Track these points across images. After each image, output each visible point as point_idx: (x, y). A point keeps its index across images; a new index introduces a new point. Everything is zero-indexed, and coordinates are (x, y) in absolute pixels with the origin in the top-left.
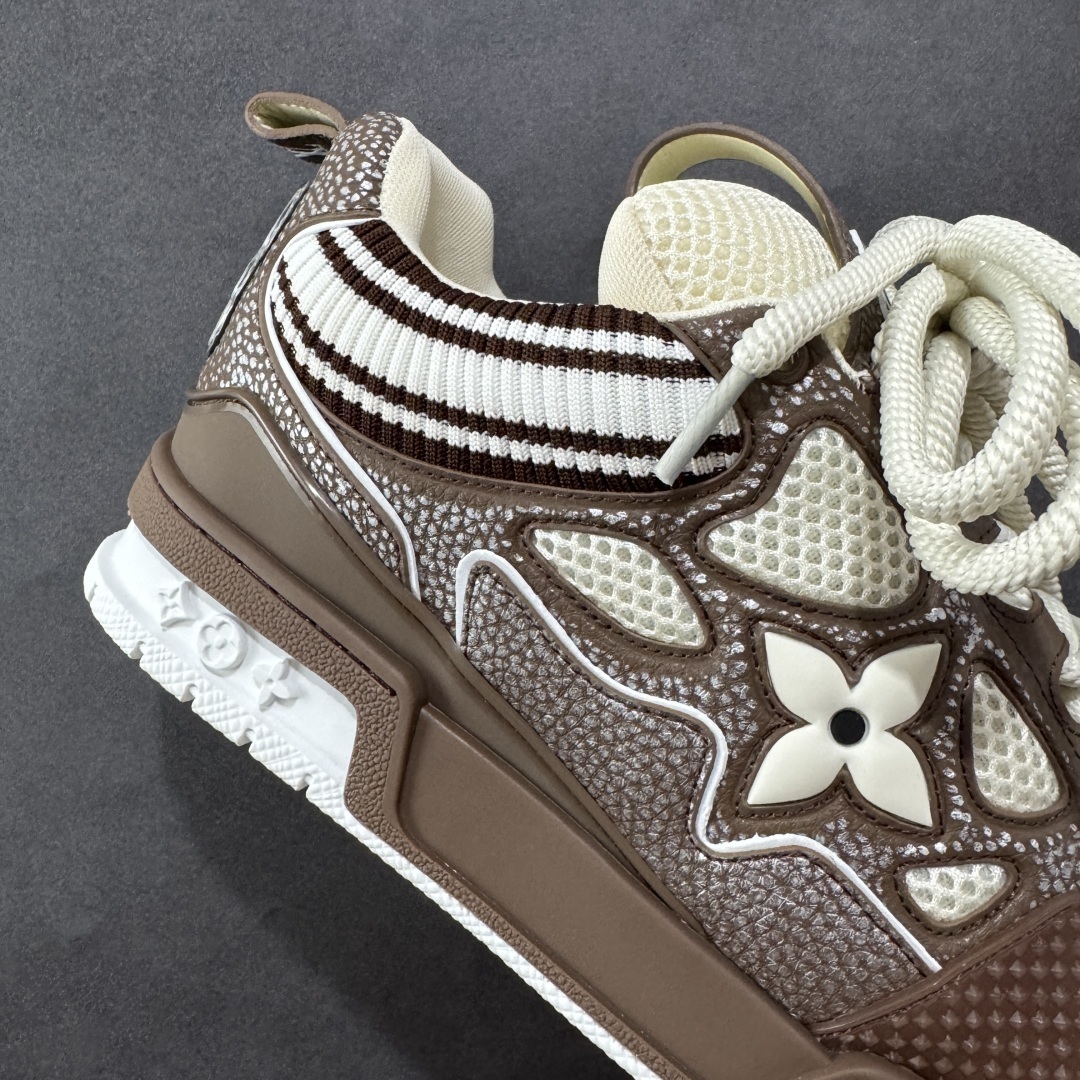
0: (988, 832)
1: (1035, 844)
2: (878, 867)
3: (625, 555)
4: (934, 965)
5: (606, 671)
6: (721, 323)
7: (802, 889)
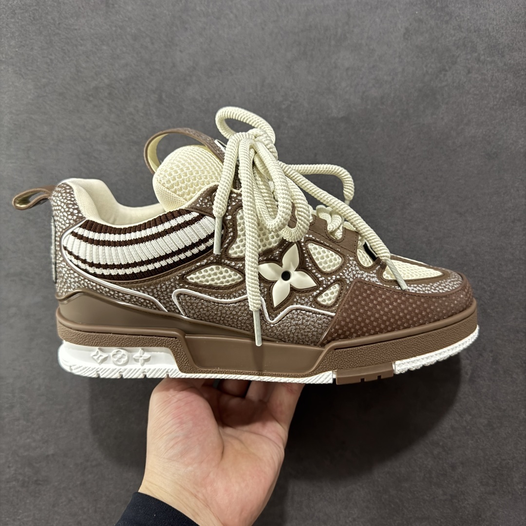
0: (329, 278)
1: (341, 274)
2: (310, 302)
3: (212, 270)
4: (333, 314)
5: (225, 299)
6: (200, 201)
7: (297, 317)
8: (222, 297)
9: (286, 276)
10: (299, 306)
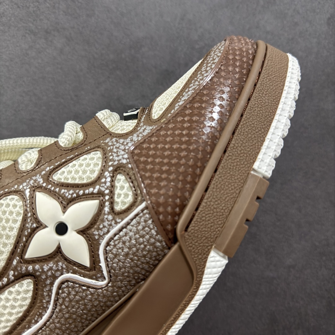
0: (104, 180)
1: (111, 163)
4: (143, 205)
5: (44, 315)
7: (117, 249)
8: (41, 316)
9: (61, 229)
10: (107, 237)
